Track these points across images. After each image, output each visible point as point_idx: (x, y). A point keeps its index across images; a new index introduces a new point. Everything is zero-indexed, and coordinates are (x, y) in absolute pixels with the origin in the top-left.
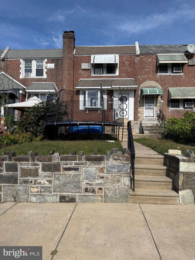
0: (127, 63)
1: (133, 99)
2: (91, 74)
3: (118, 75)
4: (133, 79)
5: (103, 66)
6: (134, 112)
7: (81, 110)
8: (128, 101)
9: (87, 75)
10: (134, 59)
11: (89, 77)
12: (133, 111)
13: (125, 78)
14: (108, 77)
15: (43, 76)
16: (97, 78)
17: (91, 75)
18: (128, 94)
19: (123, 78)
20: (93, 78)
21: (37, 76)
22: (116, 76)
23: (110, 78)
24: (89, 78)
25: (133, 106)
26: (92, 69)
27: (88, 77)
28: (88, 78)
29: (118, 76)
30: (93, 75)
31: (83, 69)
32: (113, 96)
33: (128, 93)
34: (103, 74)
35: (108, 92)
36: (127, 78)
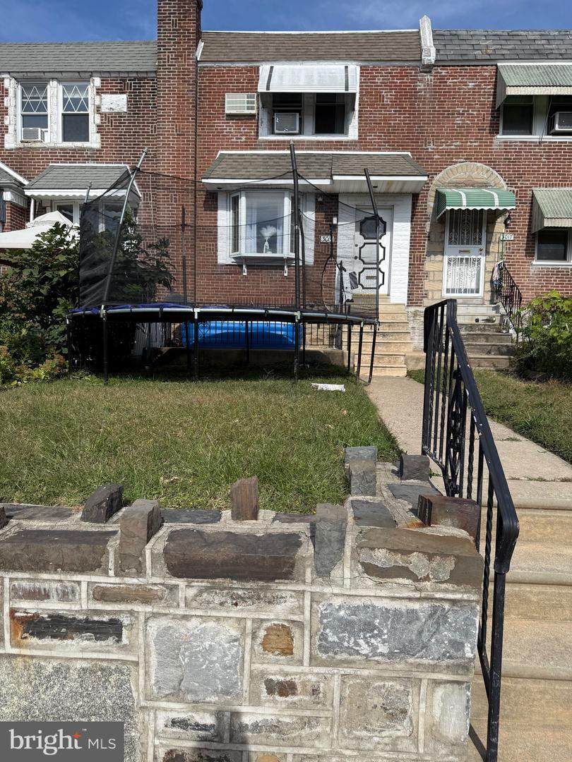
0: (388, 96)
1: (408, 225)
2: (257, 133)
3: (356, 138)
4: (409, 154)
5: (301, 106)
6: (409, 273)
7: (222, 265)
8: (388, 233)
9: (244, 138)
10: (414, 81)
11: (252, 143)
12: (407, 269)
13: (379, 150)
14: (319, 145)
15: (87, 139)
16: (279, 149)
17: (260, 138)
18: (392, 208)
19: (375, 150)
20: (265, 149)
21: (65, 139)
22: (347, 142)
23: (326, 149)
24: (251, 149)
25: (408, 251)
26: (264, 118)
27: (247, 146)
28: (247, 149)
29: (355, 142)
30: (265, 138)
31: (231, 116)
32: (337, 215)
33: (389, 203)
34: (300, 133)
35: (320, 199)
36: (389, 150)
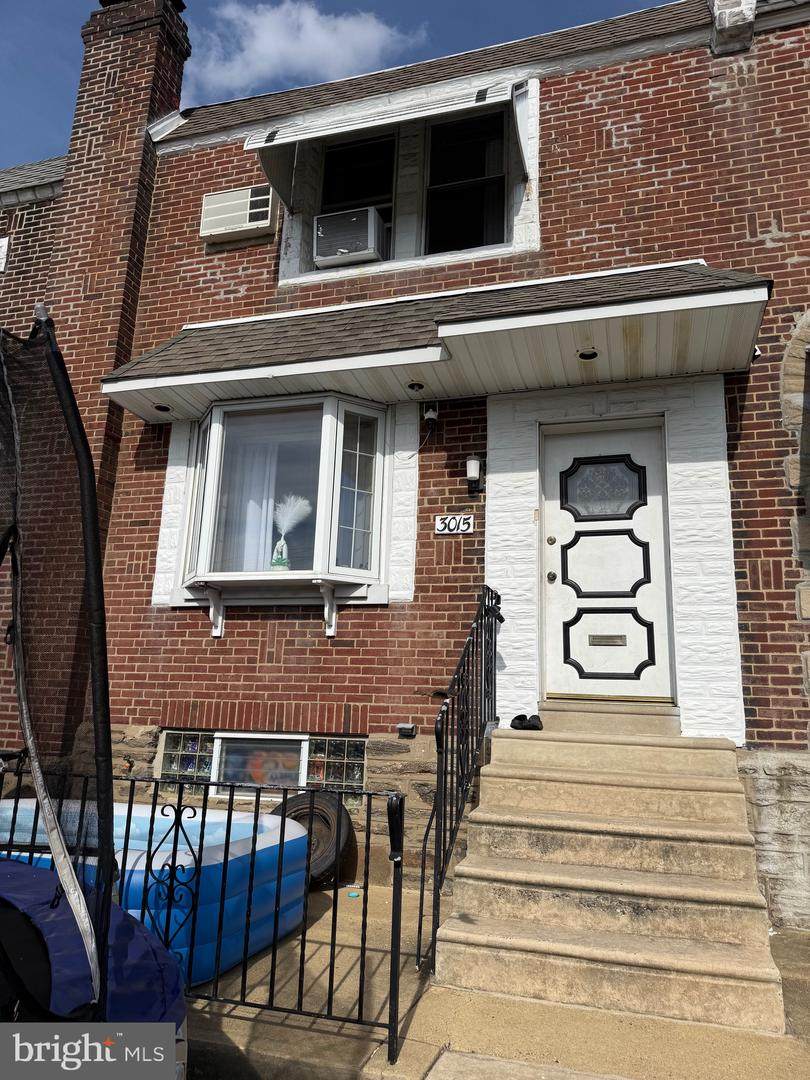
0: (620, 132)
2: (276, 272)
3: (536, 246)
4: (702, 261)
5: (390, 200)
9: (243, 290)
11: (264, 296)
13: (606, 265)
14: (430, 278)
16: (326, 303)
17: (281, 283)
19: (590, 267)
20: (292, 307)
22: (510, 259)
23: (448, 286)
24: (259, 312)
26: (292, 232)
27: (250, 305)
28: (249, 313)
29: (533, 255)
30: (292, 281)
31: (218, 244)
32: (482, 457)
33: (649, 408)
34: (385, 253)
35: (430, 415)
36: (636, 261)
